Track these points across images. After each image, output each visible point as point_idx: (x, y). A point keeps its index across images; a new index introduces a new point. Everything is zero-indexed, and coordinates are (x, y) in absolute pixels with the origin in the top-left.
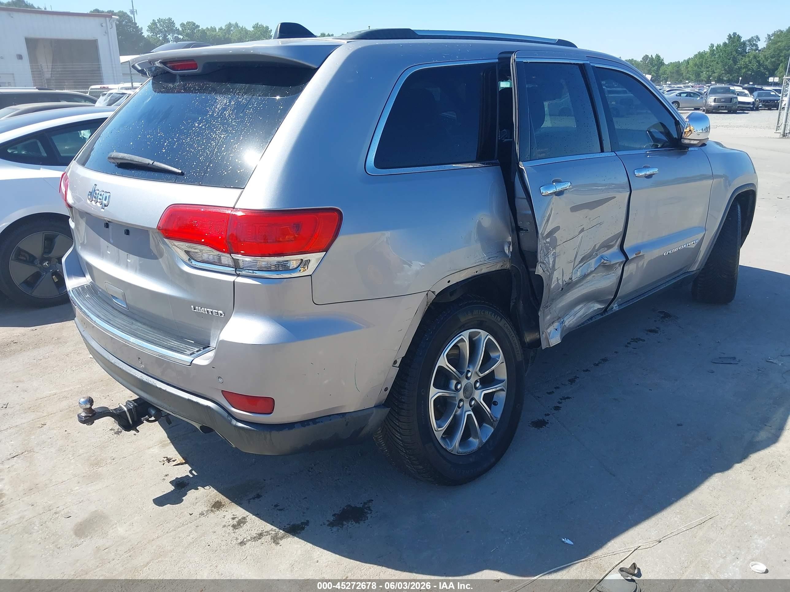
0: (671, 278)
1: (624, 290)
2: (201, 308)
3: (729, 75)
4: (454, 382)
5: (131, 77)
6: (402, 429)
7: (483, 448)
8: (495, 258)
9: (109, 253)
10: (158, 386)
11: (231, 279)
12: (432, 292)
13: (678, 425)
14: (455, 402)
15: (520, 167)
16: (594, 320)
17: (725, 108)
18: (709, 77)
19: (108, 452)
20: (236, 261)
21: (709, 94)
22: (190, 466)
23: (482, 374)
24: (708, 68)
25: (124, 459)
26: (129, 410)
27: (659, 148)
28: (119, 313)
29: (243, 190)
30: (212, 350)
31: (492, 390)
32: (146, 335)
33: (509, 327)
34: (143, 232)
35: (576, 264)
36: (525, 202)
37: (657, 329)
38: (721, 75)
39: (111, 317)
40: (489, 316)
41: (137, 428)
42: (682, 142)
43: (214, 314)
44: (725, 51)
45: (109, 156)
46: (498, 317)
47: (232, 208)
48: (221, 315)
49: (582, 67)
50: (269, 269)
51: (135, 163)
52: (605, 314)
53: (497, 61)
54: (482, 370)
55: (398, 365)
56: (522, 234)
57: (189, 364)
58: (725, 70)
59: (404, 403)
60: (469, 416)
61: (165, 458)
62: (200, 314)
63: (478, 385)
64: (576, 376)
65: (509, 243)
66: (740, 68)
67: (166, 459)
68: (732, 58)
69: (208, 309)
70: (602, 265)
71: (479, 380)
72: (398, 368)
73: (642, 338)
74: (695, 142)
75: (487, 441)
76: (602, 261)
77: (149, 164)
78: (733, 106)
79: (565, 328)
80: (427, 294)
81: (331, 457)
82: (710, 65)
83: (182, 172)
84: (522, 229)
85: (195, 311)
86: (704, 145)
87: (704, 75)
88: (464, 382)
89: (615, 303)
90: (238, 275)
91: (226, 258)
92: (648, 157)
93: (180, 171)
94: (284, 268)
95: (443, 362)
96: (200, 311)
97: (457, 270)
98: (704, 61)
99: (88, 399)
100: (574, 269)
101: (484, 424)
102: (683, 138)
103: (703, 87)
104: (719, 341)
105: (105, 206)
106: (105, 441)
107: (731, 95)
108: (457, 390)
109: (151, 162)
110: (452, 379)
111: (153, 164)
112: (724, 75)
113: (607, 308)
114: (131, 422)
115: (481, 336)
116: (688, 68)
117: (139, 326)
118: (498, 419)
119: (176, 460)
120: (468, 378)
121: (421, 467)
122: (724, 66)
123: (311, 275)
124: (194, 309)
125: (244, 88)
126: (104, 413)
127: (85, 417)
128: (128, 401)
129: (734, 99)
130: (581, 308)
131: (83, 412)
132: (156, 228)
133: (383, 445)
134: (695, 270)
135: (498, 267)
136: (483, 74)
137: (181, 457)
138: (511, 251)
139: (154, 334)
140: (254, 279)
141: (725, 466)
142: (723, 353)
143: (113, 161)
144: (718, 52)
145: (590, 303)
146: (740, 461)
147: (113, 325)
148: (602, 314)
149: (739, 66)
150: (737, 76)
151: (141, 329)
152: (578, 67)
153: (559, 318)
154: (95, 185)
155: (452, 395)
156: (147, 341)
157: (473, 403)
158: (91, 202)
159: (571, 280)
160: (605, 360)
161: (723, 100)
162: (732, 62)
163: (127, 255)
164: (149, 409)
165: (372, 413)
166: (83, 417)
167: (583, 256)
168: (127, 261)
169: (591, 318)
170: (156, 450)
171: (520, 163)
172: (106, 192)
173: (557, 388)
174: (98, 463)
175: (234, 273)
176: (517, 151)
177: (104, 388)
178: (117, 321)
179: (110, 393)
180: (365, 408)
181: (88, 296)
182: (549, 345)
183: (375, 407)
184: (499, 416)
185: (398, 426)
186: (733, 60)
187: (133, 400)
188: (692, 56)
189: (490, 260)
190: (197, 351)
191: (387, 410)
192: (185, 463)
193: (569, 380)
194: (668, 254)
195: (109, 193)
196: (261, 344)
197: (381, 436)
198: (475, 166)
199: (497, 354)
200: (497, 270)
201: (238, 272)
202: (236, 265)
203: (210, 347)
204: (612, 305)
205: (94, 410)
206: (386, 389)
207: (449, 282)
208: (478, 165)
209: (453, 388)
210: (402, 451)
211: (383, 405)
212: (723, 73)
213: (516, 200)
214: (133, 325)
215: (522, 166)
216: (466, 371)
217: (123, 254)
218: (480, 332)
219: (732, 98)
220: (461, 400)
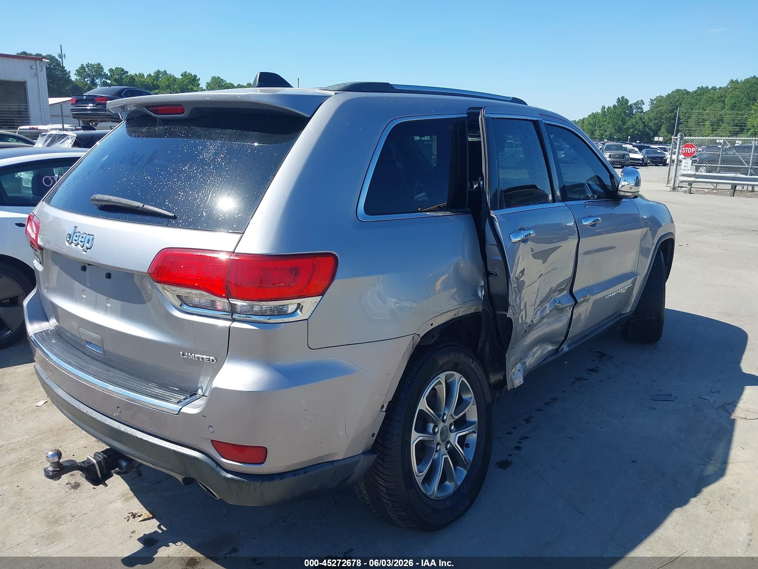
0: (608, 320)
1: (574, 331)
2: (191, 354)
3: (619, 134)
4: (432, 425)
5: (63, 119)
6: (386, 475)
7: (458, 490)
8: (471, 301)
9: (85, 297)
10: (138, 436)
11: (227, 324)
12: (418, 335)
13: (632, 461)
14: (433, 446)
15: (492, 215)
16: (548, 361)
17: (618, 163)
18: (602, 135)
19: (67, 508)
20: (233, 306)
21: (605, 150)
22: (157, 520)
23: (456, 416)
24: (600, 127)
25: (85, 516)
26: (99, 463)
27: (596, 199)
28: (92, 360)
29: (242, 234)
30: (199, 398)
31: (465, 432)
32: (126, 382)
33: (480, 369)
34: (129, 275)
35: (535, 308)
36: (496, 249)
37: (596, 369)
38: (612, 133)
39: (84, 364)
40: (463, 359)
41: (106, 482)
42: (618, 194)
43: (205, 360)
44: (615, 113)
45: (92, 197)
46: (471, 359)
47: (231, 252)
48: (213, 361)
49: (536, 123)
50: (264, 314)
51: (123, 205)
52: (557, 355)
53: (466, 115)
54: (456, 412)
55: (384, 409)
56: (491, 278)
57: (177, 413)
58: (615, 130)
59: (389, 448)
60: (446, 459)
61: (129, 513)
62: (189, 361)
63: (453, 427)
64: (530, 416)
65: (482, 287)
66: (628, 128)
67: (131, 514)
68: (621, 119)
69: (198, 356)
70: (555, 308)
71: (453, 423)
72: (385, 413)
73: (584, 377)
74: (629, 194)
75: (461, 484)
76: (556, 304)
77: (138, 207)
78: (625, 162)
79: (526, 369)
80: (413, 337)
81: (305, 506)
82: (602, 125)
83: (175, 215)
84: (492, 274)
85: (185, 357)
86: (636, 197)
87: (597, 133)
88: (441, 425)
89: (565, 344)
90: (234, 320)
91: (221, 303)
92: (587, 207)
93: (173, 215)
94: (281, 312)
95: (423, 405)
96: (189, 358)
97: (439, 313)
98: (597, 121)
99: (56, 452)
100: (534, 310)
101: (458, 467)
102: (619, 190)
103: (598, 144)
104: (654, 379)
105: (88, 249)
106: (63, 497)
107: (624, 152)
108: (434, 433)
109: (141, 205)
110: (429, 422)
111: (143, 206)
112: (615, 134)
113: (558, 349)
114: (100, 476)
115: (455, 378)
116: (583, 127)
117: (116, 373)
118: (471, 462)
119: (142, 515)
120: (444, 421)
121: (404, 514)
122: (614, 126)
123: (307, 319)
124: (183, 356)
125: (236, 134)
126: (72, 467)
127: (53, 471)
128: (97, 453)
129: (627, 156)
130: (538, 349)
131: (50, 466)
132: (147, 271)
133: (364, 493)
134: (628, 312)
135: (472, 310)
136: (452, 128)
137: (147, 511)
138: (483, 295)
139: (135, 381)
140: (250, 323)
141: (683, 502)
142: (660, 391)
143: (96, 203)
144: (609, 114)
145: (544, 345)
146: (695, 496)
147: (87, 373)
148: (553, 355)
149: (627, 126)
150: (626, 135)
151: (119, 376)
152: (531, 123)
153: (521, 359)
154: (75, 227)
155: (431, 439)
156: (128, 389)
157: (449, 446)
158: (71, 244)
159: (532, 323)
160: (554, 399)
161: (617, 156)
162: (621, 122)
163: (107, 299)
164: (119, 461)
165: (360, 460)
166: (50, 471)
167: (542, 299)
168: (107, 305)
169: (545, 359)
170: (119, 505)
171: (491, 211)
172: (89, 234)
173: (514, 428)
174: (57, 521)
175: (230, 317)
176: (488, 200)
177: (55, 439)
178: (92, 368)
179: (62, 444)
180: (353, 455)
181: (54, 341)
182: (514, 386)
183: (364, 453)
184: (471, 459)
185: (383, 473)
186: (622, 121)
187: (102, 452)
188: (586, 116)
189: (466, 303)
190: (184, 399)
191: (373, 457)
192: (152, 518)
193: (525, 420)
194: (609, 297)
195: (93, 235)
196: (253, 391)
197: (363, 483)
198: (446, 214)
199: (469, 396)
200: (472, 313)
201: (234, 317)
202: (233, 309)
203: (197, 394)
204: (562, 347)
205: (62, 464)
206: (373, 435)
207: (432, 325)
208: (448, 213)
209: (431, 431)
210: (386, 499)
211: (369, 451)
212: (613, 132)
213: (487, 246)
214: (110, 372)
215: (493, 214)
216: (442, 414)
217: (101, 297)
218: (454, 374)
219: (624, 155)
220: (438, 444)
